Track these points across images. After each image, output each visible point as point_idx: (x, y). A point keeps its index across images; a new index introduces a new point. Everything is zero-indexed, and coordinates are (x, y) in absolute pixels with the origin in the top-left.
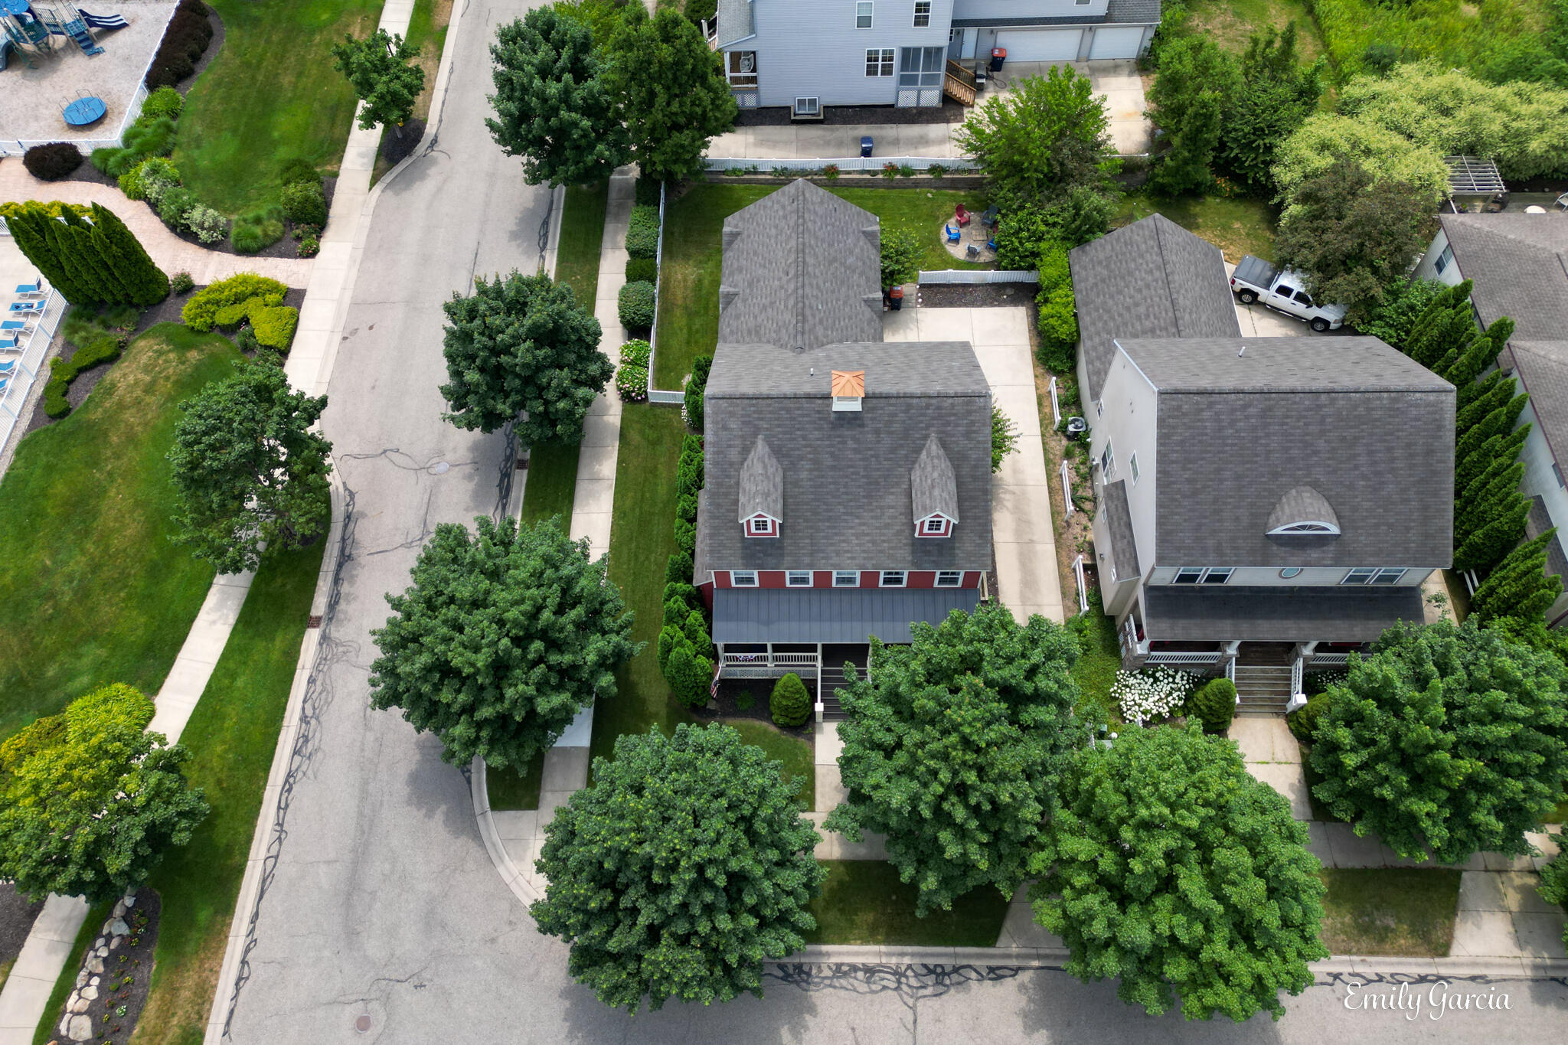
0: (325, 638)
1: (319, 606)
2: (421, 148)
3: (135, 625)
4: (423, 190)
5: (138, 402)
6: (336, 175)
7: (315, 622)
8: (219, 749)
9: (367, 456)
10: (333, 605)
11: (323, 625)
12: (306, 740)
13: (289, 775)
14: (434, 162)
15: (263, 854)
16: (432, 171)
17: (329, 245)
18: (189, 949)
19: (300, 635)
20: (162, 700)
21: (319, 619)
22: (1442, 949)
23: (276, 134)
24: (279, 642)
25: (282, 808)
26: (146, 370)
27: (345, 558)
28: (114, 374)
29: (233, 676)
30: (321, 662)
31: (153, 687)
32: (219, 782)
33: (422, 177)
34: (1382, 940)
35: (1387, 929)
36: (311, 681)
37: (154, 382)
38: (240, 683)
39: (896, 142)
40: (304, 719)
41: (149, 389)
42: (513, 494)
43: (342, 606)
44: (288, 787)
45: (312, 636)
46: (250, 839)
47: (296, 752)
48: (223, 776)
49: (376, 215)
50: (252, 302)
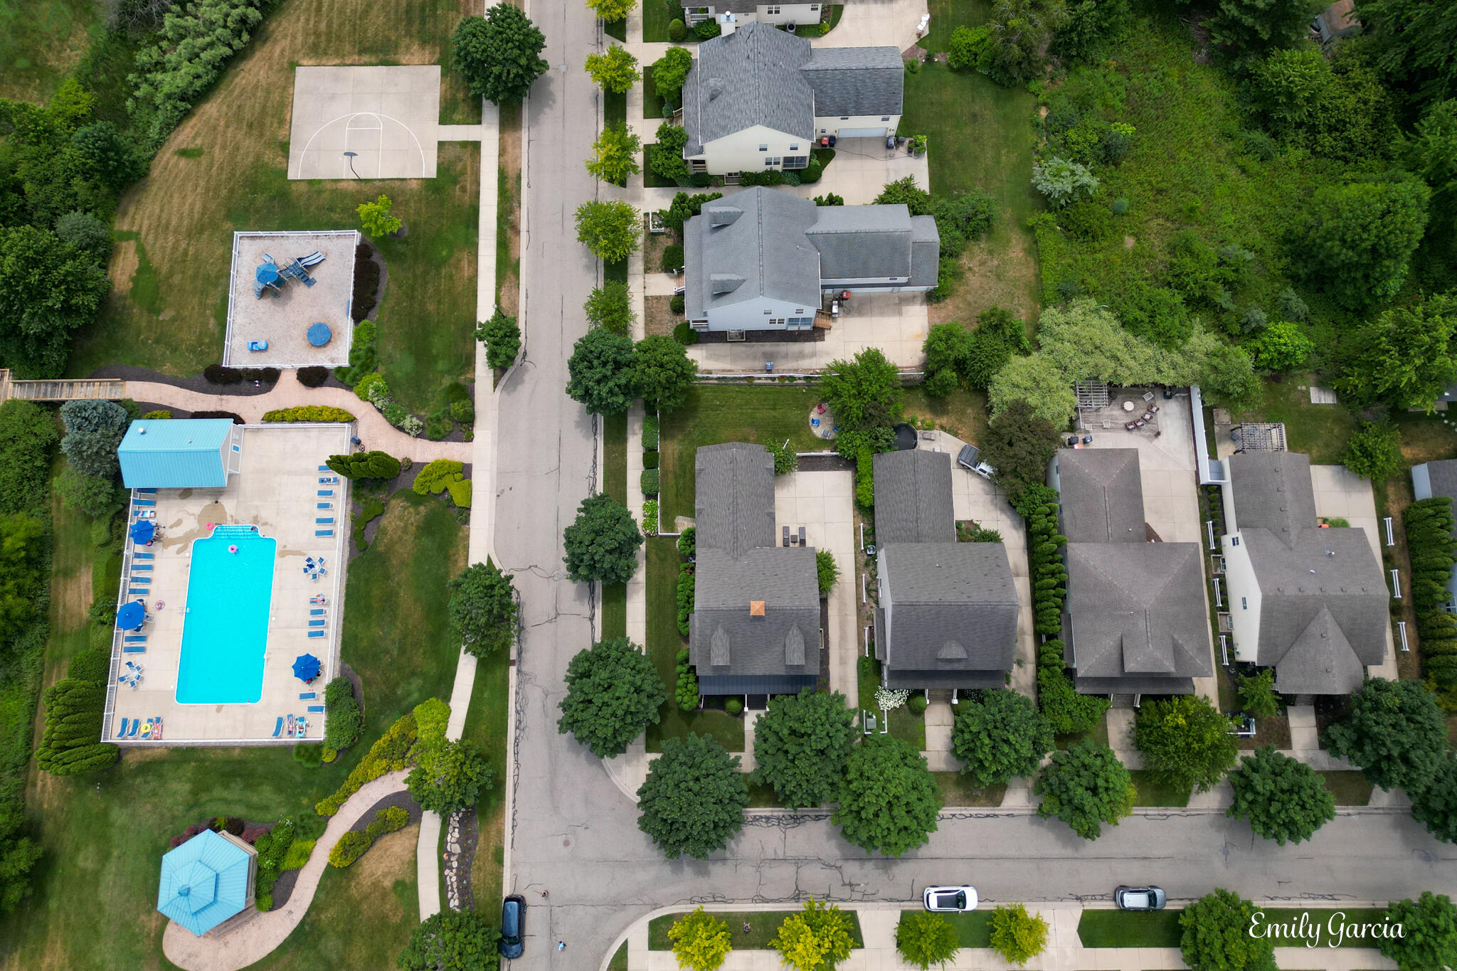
0: (519, 671)
1: (513, 655)
2: (518, 359)
3: (431, 668)
4: (525, 390)
5: (400, 538)
6: (473, 381)
7: (513, 663)
8: (483, 727)
9: (522, 570)
10: (520, 653)
11: (517, 663)
12: (520, 722)
13: (516, 739)
14: (526, 370)
15: (512, 774)
16: (527, 377)
17: (478, 431)
18: (490, 815)
19: (507, 670)
20: (452, 704)
21: (514, 661)
22: (998, 804)
23: (434, 351)
24: (499, 673)
25: (516, 754)
26: (401, 518)
27: (521, 629)
28: (384, 522)
29: (482, 693)
30: (520, 683)
31: (447, 697)
32: (487, 743)
33: (522, 381)
34: (974, 801)
35: (977, 796)
36: (517, 693)
37: (406, 527)
38: (486, 695)
39: (786, 356)
40: (517, 712)
41: (405, 531)
42: (597, 591)
43: (523, 655)
44: (516, 744)
45: (513, 670)
46: (505, 767)
47: (517, 728)
48: (488, 739)
49: (500, 410)
50: (448, 478)
